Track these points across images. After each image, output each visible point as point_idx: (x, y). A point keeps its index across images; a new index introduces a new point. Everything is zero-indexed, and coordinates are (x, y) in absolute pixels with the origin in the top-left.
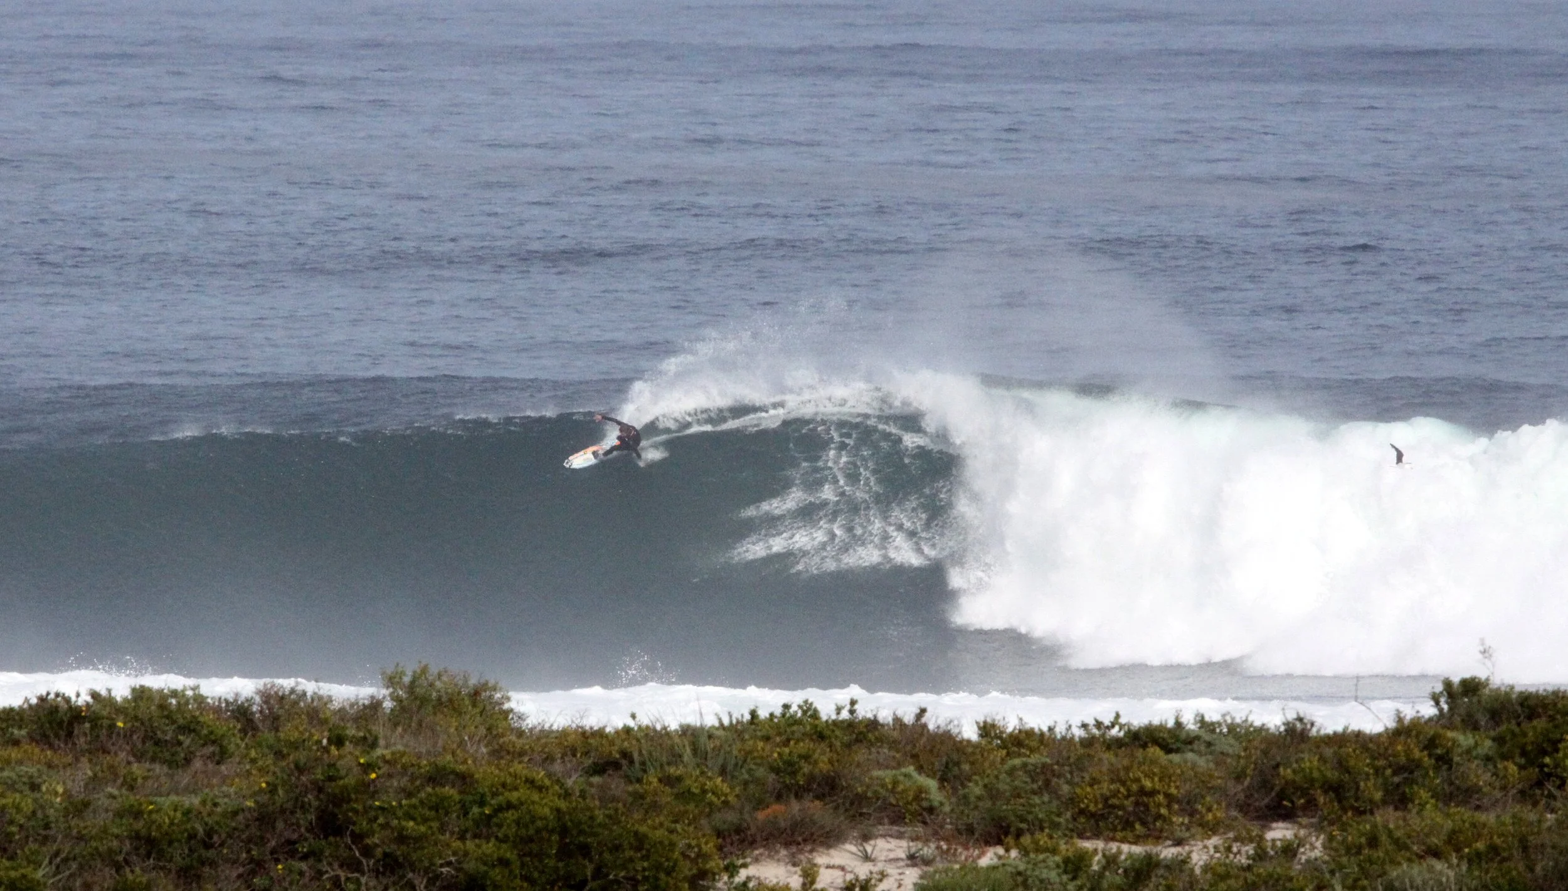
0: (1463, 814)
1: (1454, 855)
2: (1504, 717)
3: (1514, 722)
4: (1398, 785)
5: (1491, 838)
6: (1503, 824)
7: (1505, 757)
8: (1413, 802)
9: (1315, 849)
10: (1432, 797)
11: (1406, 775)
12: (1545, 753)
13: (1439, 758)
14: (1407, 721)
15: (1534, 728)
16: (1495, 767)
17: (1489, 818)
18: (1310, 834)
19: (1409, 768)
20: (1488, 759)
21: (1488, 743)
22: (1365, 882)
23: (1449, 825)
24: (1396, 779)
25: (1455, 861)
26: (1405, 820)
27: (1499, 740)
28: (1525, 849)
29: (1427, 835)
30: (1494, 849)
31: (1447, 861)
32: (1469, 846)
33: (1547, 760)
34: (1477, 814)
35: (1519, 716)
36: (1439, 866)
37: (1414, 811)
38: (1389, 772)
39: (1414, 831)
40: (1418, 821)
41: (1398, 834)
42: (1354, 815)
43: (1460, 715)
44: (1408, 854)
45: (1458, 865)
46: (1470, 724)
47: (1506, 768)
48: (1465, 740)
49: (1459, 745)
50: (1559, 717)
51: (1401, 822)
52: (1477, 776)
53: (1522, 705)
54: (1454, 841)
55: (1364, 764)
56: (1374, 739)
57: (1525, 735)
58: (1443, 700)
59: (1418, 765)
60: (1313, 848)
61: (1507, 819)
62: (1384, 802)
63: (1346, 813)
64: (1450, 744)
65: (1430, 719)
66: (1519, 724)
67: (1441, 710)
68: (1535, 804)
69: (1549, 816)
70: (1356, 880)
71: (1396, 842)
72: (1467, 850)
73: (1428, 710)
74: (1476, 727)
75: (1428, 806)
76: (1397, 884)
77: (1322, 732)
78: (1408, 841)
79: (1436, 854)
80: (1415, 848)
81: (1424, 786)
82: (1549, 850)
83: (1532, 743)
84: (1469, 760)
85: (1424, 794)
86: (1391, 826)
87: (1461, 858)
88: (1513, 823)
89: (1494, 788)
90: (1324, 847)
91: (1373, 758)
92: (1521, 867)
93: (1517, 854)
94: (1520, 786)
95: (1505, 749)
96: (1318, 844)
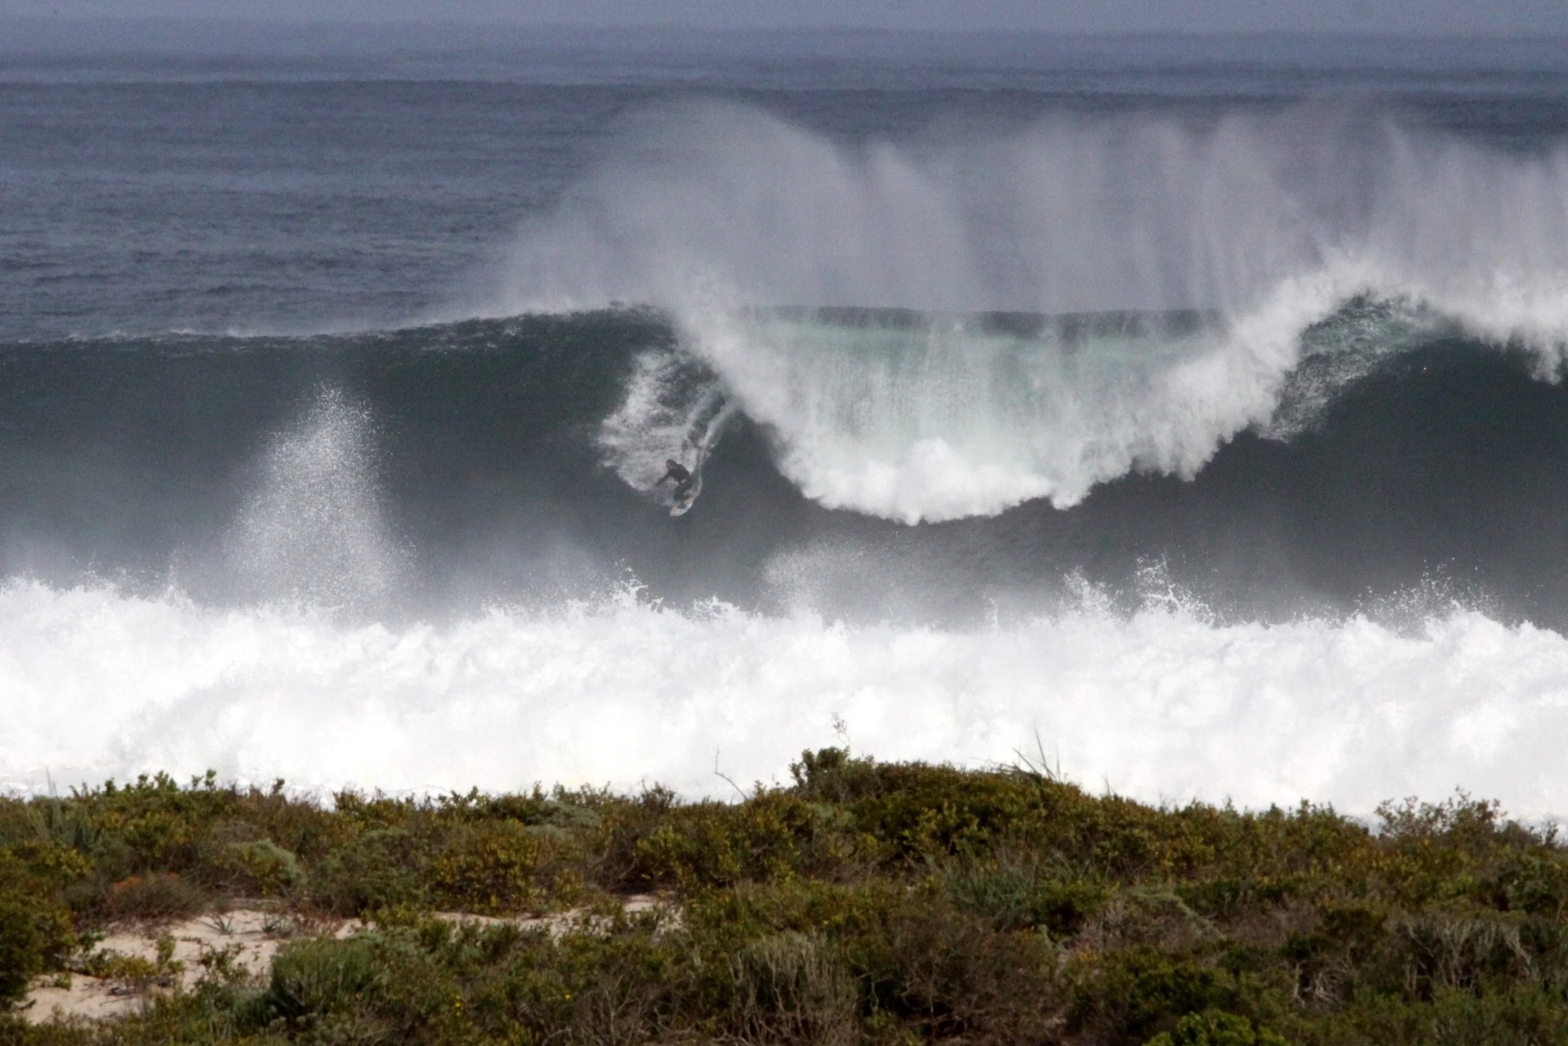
0: (822, 886)
1: (814, 927)
2: (864, 789)
3: (873, 794)
4: (758, 858)
5: (850, 910)
6: (863, 896)
7: (863, 829)
8: (772, 874)
9: (675, 922)
10: (792, 869)
11: (766, 846)
12: (905, 825)
13: (799, 830)
14: (766, 794)
15: (894, 799)
16: (855, 839)
17: (847, 890)
18: (669, 906)
19: (769, 841)
20: (847, 831)
21: (847, 815)
22: (724, 955)
23: (808, 897)
24: (755, 851)
25: (815, 934)
26: (764, 893)
27: (859, 812)
28: (884, 922)
29: (787, 907)
30: (852, 921)
31: (807, 933)
32: (828, 919)
33: (906, 833)
34: (835, 887)
35: (879, 788)
36: (799, 938)
37: (774, 883)
38: (748, 843)
39: (773, 903)
40: (778, 894)
41: (759, 906)
42: (713, 888)
43: (820, 787)
44: (767, 927)
45: (818, 937)
46: (830, 796)
47: (865, 841)
48: (825, 811)
49: (818, 818)
50: (919, 788)
51: (760, 895)
52: (836, 847)
53: (882, 776)
54: (813, 913)
55: (722, 838)
56: (733, 810)
57: (884, 806)
58: (803, 771)
59: (778, 835)
60: (672, 920)
61: (867, 891)
62: (744, 875)
63: (705, 885)
64: (809, 816)
65: (790, 791)
66: (878, 797)
67: (801, 782)
68: (895, 877)
69: (909, 888)
70: (715, 953)
71: (756, 915)
72: (826, 922)
73: (788, 782)
74: (836, 799)
75: (788, 879)
76: (756, 956)
77: (682, 804)
78: (767, 914)
79: (796, 926)
80: (775, 921)
81: (783, 858)
82: (907, 922)
83: (892, 815)
84: (830, 832)
85: (783, 866)
86: (751, 898)
87: (821, 930)
88: (872, 896)
89: (854, 861)
90: (683, 918)
91: (733, 830)
92: (880, 938)
93: (877, 927)
94: (879, 858)
95: (864, 821)
96: (677, 917)
